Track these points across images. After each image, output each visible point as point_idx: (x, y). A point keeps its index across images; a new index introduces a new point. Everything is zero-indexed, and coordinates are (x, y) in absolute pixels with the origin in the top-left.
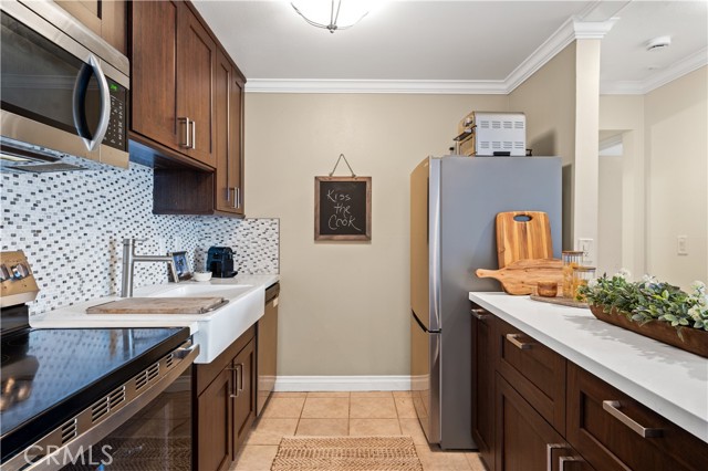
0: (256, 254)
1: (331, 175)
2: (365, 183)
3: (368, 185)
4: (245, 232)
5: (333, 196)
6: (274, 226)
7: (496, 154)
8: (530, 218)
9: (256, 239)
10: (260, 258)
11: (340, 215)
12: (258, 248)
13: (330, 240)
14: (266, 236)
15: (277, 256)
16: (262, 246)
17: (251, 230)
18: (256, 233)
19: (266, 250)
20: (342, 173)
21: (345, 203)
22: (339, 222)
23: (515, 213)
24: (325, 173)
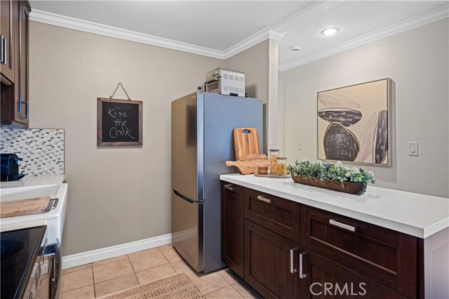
0: (41, 158)
1: (111, 98)
2: (138, 105)
3: (140, 106)
4: (29, 140)
5: (113, 113)
6: (59, 135)
7: (231, 94)
8: (249, 132)
9: (41, 146)
10: (44, 161)
11: (119, 127)
12: (43, 154)
13: (111, 145)
14: (52, 143)
15: (62, 159)
16: (47, 152)
17: (36, 138)
18: (40, 141)
19: (51, 155)
20: (120, 96)
21: (123, 119)
22: (118, 133)
23: (243, 129)
24: (106, 96)
